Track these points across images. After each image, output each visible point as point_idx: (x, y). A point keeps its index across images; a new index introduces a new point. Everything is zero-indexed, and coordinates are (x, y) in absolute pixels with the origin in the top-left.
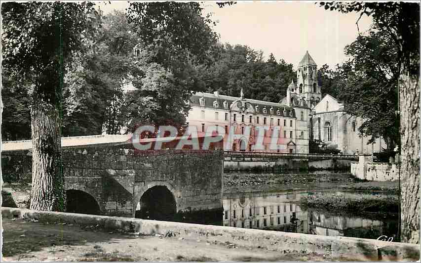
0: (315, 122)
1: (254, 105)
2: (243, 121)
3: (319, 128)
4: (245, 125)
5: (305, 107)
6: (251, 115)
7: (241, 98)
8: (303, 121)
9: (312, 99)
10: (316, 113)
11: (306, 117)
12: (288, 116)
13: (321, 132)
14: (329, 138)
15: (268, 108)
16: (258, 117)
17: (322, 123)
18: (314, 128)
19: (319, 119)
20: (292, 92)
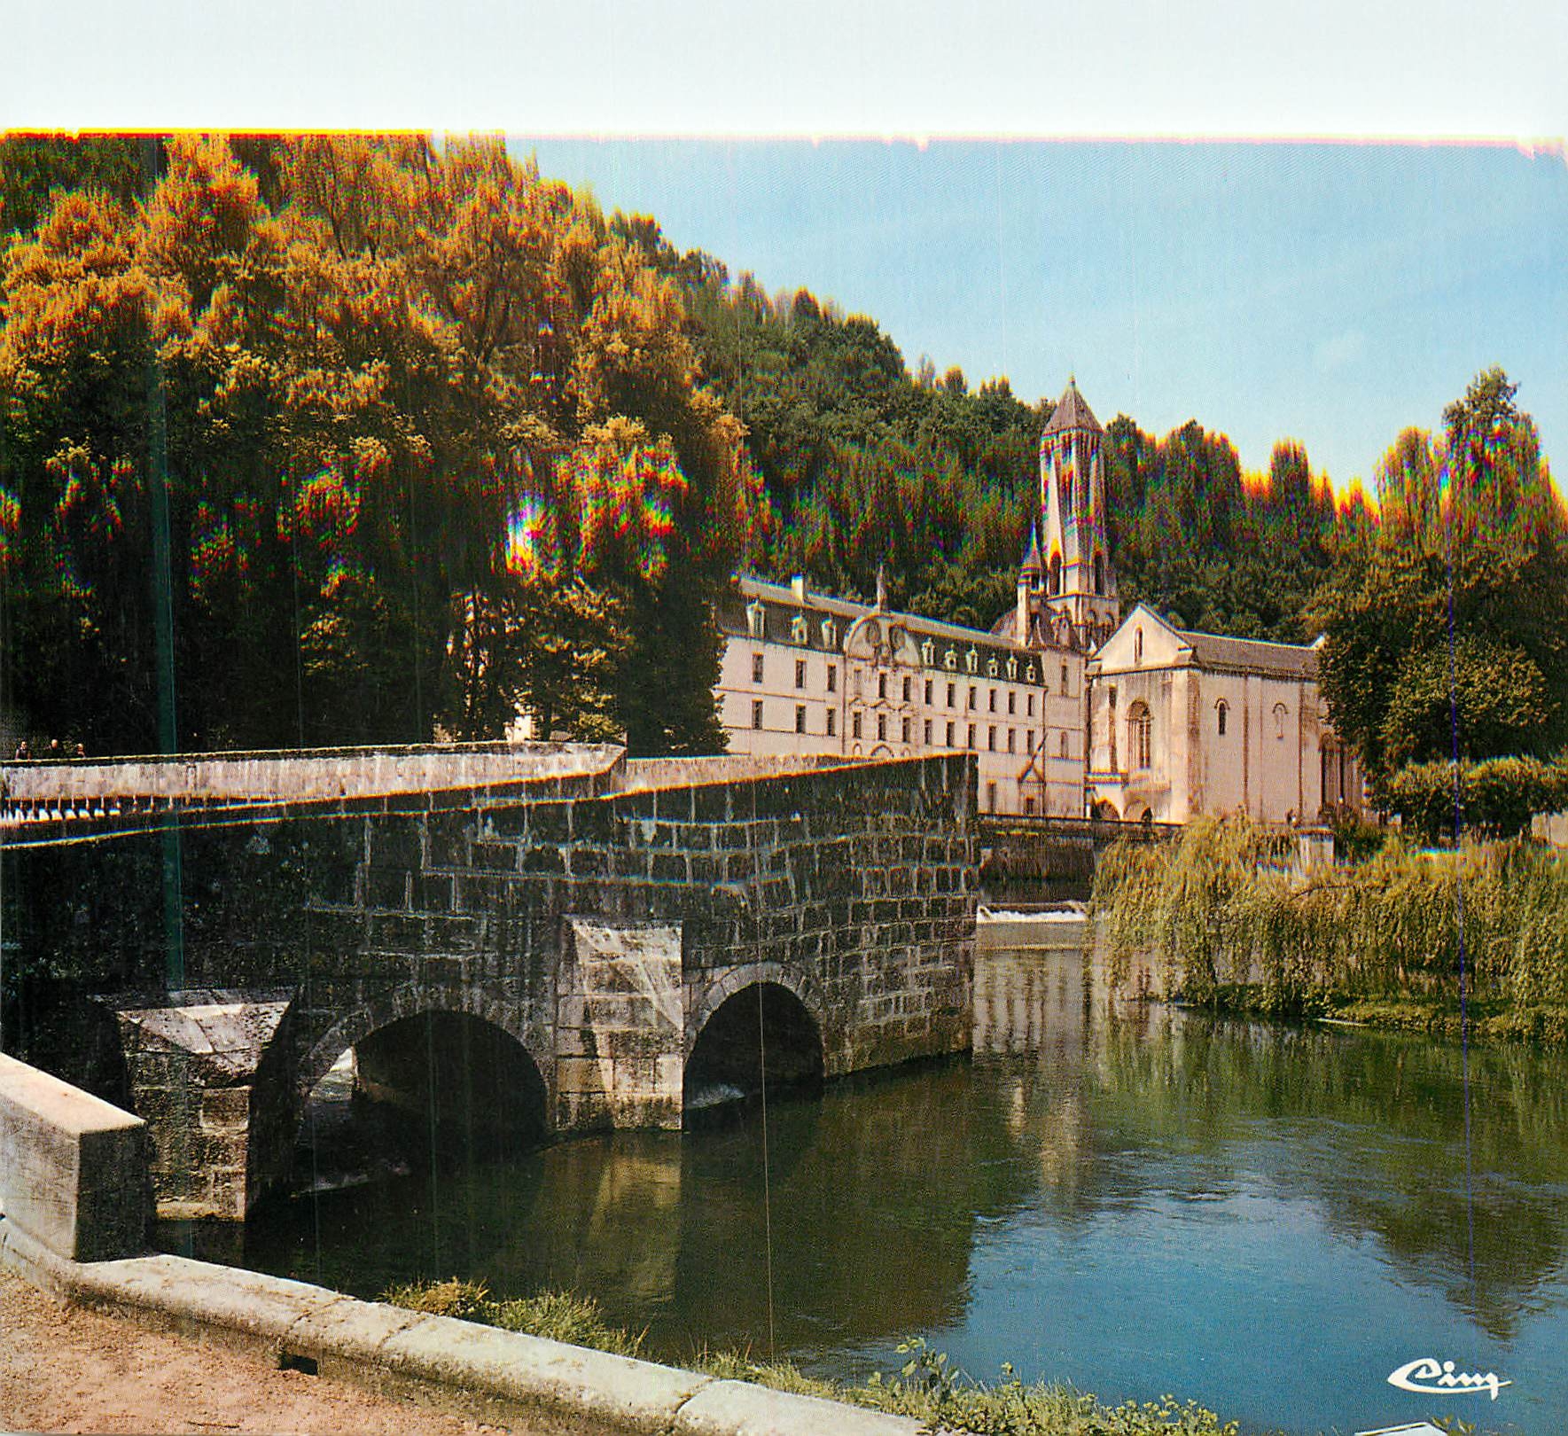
0: (1100, 703)
1: (919, 637)
2: (882, 694)
3: (1112, 723)
4: (889, 707)
5: (1074, 648)
6: (909, 672)
7: (878, 607)
8: (1067, 696)
9: (1090, 618)
10: (1104, 670)
11: (1077, 685)
12: (1021, 679)
13: (1119, 735)
14: (1142, 759)
15: (962, 647)
16: (929, 683)
17: (1122, 707)
18: (1094, 720)
19: (1113, 693)
20: (1034, 592)
